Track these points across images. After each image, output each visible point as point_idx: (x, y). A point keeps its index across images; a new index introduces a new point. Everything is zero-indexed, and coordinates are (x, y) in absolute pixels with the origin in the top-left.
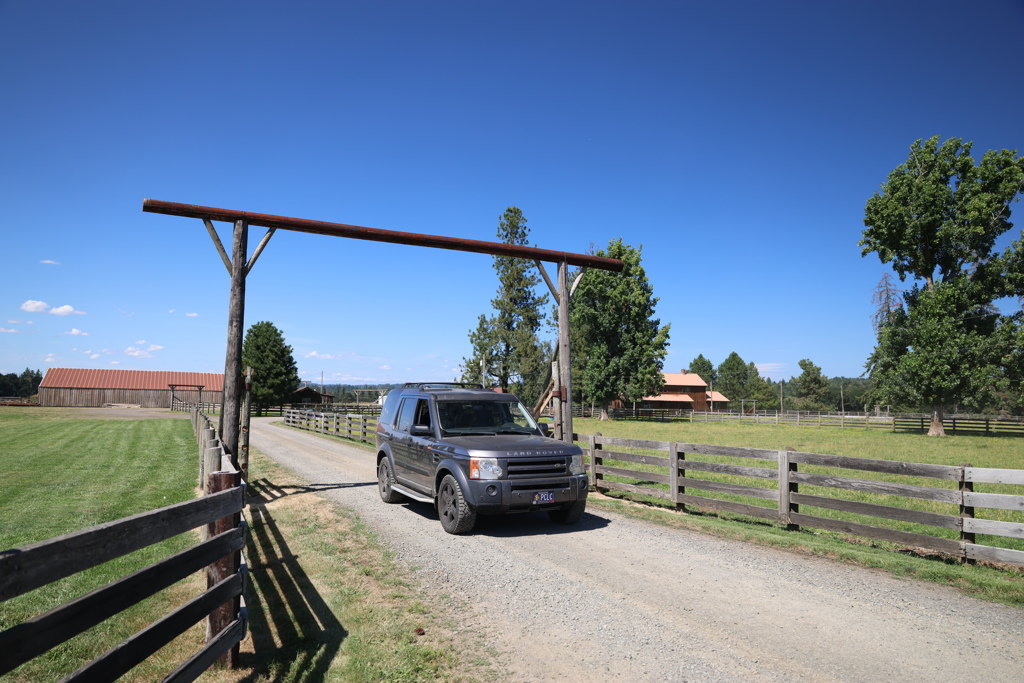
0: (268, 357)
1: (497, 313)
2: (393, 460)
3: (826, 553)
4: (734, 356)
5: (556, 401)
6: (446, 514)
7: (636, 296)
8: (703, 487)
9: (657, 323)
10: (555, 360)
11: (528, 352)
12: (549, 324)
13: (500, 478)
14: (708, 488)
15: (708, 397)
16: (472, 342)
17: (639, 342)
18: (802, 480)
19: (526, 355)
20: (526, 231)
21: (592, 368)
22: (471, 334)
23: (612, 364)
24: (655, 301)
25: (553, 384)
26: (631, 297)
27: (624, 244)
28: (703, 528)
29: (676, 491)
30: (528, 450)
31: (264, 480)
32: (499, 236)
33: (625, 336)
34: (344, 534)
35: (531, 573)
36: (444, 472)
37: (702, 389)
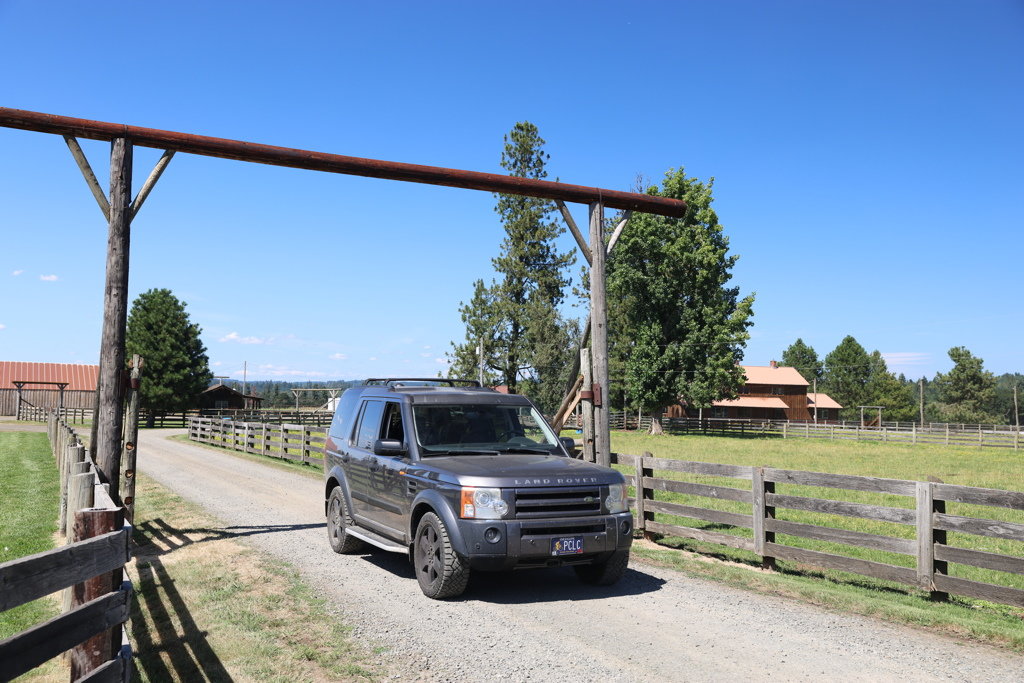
0: (164, 340)
1: (501, 278)
2: (349, 493)
3: (991, 637)
4: (850, 341)
5: (586, 405)
6: (425, 569)
7: (704, 252)
8: (803, 534)
9: (735, 292)
10: (584, 347)
11: (547, 334)
12: (576, 293)
13: (504, 518)
14: (810, 536)
15: (810, 401)
16: (464, 320)
17: (709, 320)
18: (952, 526)
19: (543, 339)
20: (544, 158)
21: (639, 357)
22: (463, 308)
23: (668, 352)
24: (732, 261)
25: (582, 382)
26: (697, 255)
27: (688, 177)
28: (803, 594)
29: (762, 539)
30: (546, 477)
31: (159, 521)
32: (504, 165)
33: (688, 311)
34: (276, 600)
35: (550, 656)
36: (423, 509)
37: (800, 390)
